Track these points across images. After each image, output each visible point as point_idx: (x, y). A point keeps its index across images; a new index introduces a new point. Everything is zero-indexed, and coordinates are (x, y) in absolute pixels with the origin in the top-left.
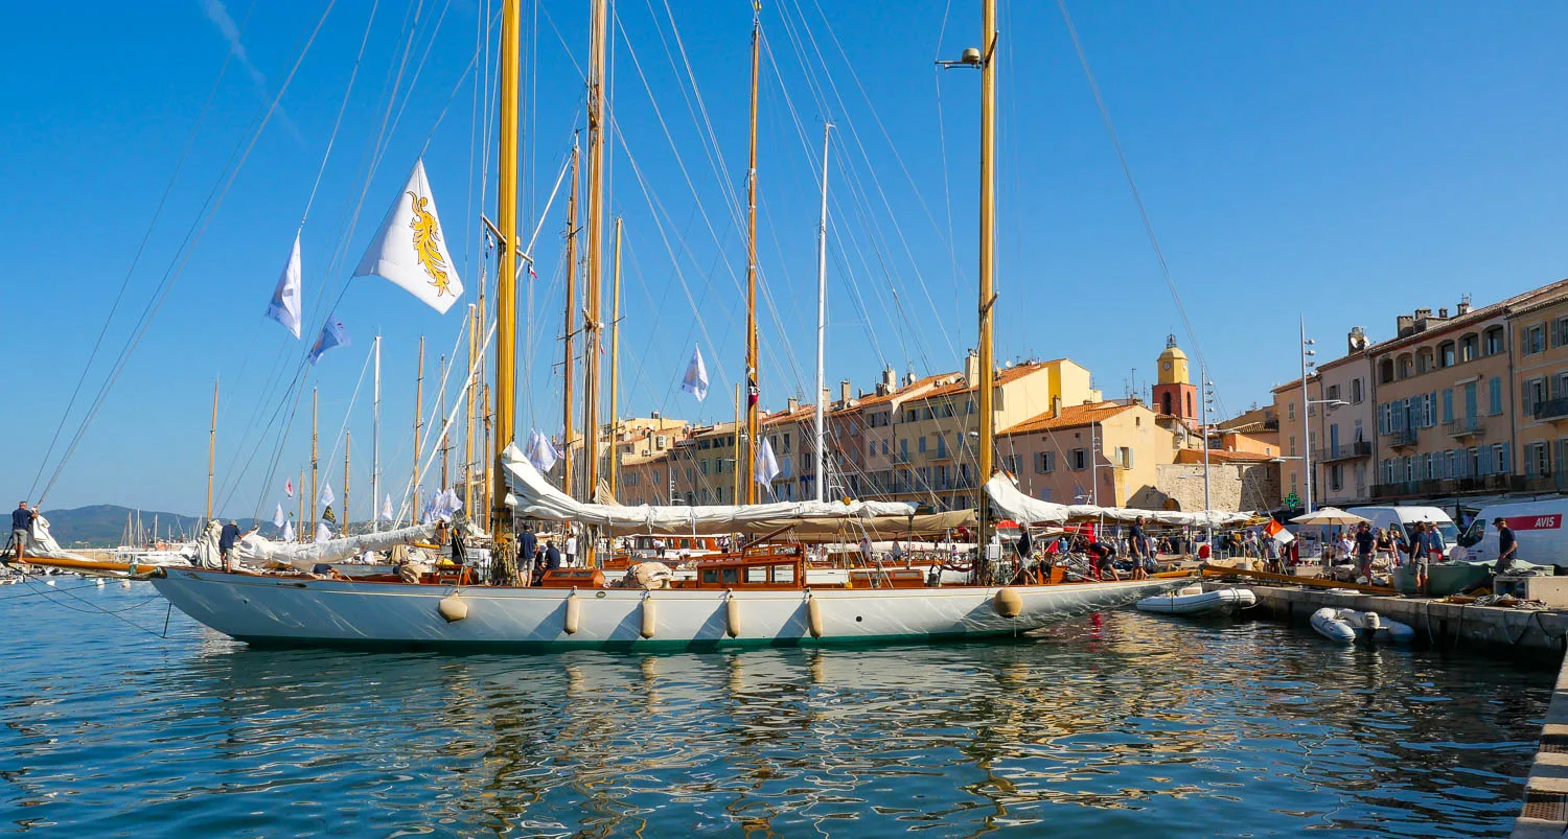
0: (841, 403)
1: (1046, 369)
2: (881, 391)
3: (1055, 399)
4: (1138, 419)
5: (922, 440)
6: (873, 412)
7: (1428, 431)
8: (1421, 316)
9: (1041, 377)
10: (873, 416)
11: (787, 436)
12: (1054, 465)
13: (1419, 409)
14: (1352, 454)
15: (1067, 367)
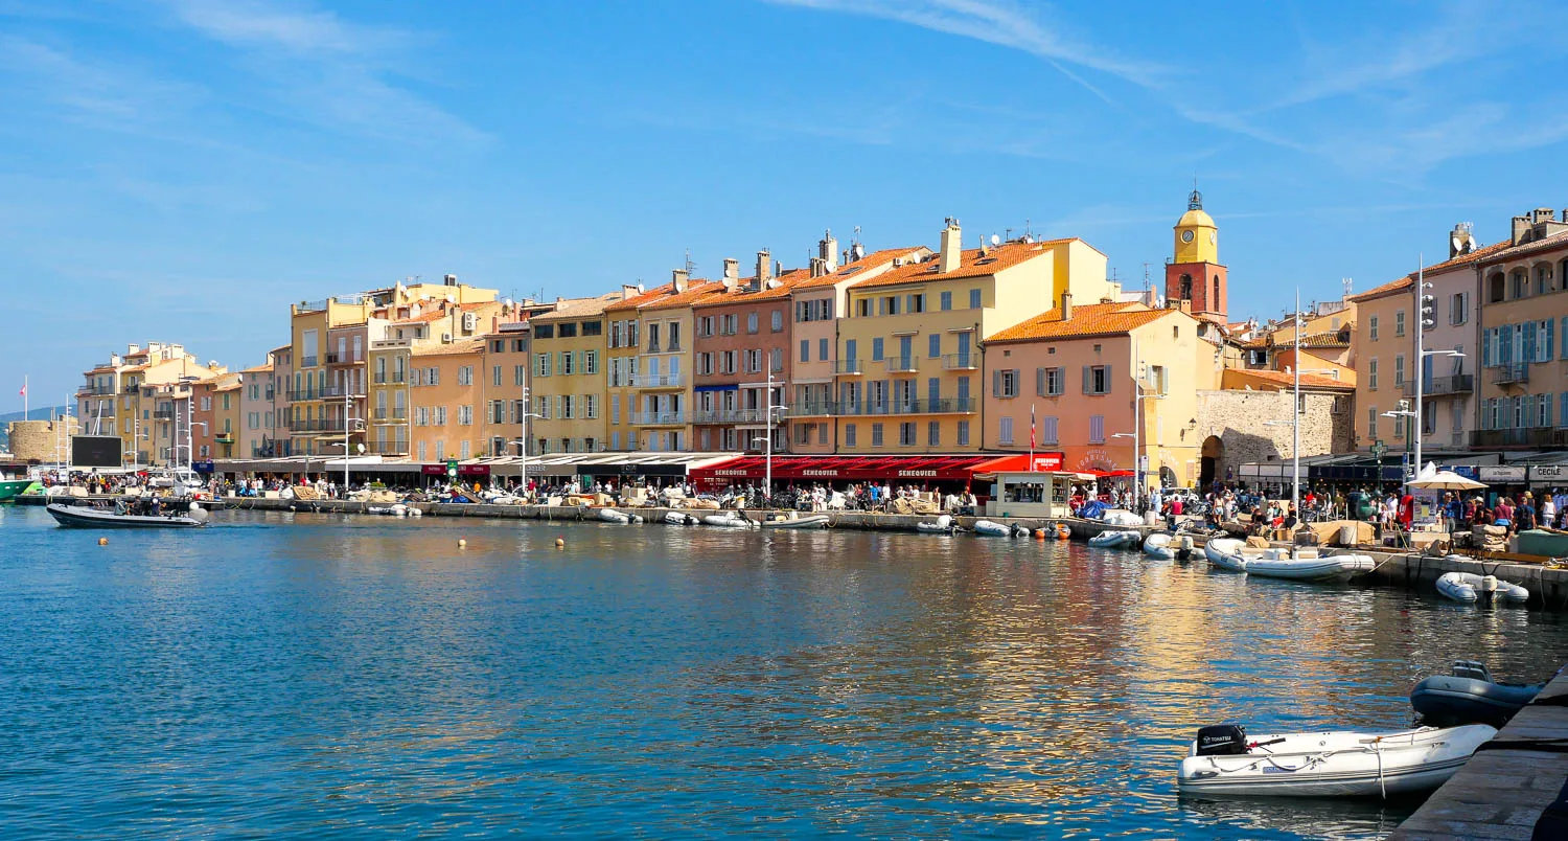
0: (756, 282)
1: (1051, 253)
2: (814, 267)
3: (1063, 296)
4: (1176, 328)
5: (878, 344)
6: (807, 300)
7: (1543, 367)
8: (1541, 218)
9: (1042, 266)
10: (806, 304)
11: (675, 326)
12: (1063, 386)
13: (1533, 339)
14: (1449, 389)
15: (1076, 248)
